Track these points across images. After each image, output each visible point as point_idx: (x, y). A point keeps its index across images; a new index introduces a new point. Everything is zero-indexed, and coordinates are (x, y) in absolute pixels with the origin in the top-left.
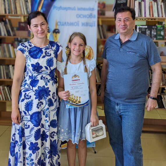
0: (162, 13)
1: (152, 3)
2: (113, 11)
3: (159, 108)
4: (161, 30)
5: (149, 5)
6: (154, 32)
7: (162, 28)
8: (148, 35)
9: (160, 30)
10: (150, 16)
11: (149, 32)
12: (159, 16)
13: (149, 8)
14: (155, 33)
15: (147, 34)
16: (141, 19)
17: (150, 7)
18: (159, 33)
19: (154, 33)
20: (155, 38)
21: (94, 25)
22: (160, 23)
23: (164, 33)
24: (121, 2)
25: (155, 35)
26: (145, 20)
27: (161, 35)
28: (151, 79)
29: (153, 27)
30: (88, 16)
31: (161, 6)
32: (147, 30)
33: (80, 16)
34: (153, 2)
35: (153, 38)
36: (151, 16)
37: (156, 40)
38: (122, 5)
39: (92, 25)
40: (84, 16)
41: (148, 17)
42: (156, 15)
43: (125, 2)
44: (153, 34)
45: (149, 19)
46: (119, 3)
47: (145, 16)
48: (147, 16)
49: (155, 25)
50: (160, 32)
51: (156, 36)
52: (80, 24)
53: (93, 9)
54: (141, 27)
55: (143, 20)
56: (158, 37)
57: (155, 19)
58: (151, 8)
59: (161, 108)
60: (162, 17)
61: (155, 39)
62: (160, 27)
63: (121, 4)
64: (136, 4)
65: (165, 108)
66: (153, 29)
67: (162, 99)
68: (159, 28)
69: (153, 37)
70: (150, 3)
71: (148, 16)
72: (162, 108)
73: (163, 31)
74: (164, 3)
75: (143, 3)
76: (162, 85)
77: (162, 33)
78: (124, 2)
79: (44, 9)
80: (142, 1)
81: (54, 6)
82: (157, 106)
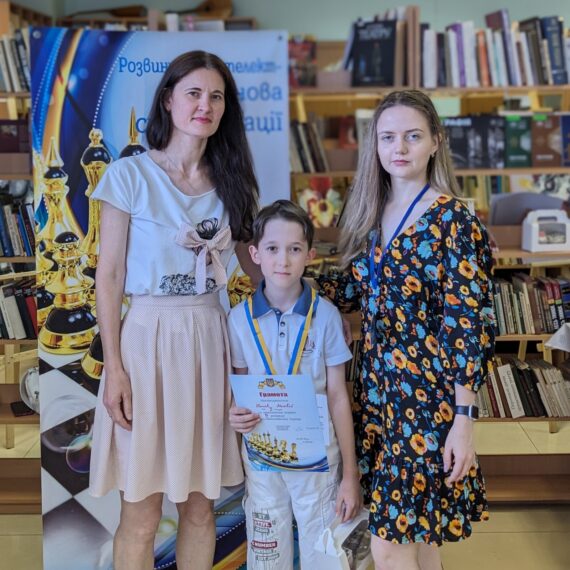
0: (523, 70)
1: (484, 34)
2: (346, 67)
3: (526, 415)
4: (522, 132)
5: (474, 44)
6: (496, 140)
8: (475, 150)
9: (519, 133)
10: (481, 84)
11: (478, 139)
12: (514, 82)
13: (474, 55)
14: (501, 145)
15: (472, 146)
17: (477, 50)
18: (513, 142)
19: (495, 143)
20: (499, 161)
21: (276, 126)
22: (513, 103)
23: (533, 144)
24: (372, 34)
25: (500, 151)
26: (459, 96)
27: (519, 151)
29: (493, 122)
30: (253, 94)
31: (519, 45)
32: (471, 133)
34: (489, 32)
35: (493, 160)
36: (486, 82)
37: (506, 167)
38: (377, 45)
39: (269, 126)
41: (472, 86)
42: (500, 78)
43: (388, 34)
44: (494, 149)
46: (366, 38)
47: (463, 85)
48: (469, 84)
50: (519, 139)
51: (502, 155)
53: (270, 66)
54: (448, 122)
56: (513, 158)
58: (481, 52)
59: (534, 416)
60: (525, 84)
61: (500, 165)
62: (517, 122)
63: (372, 42)
64: (425, 40)
65: (547, 416)
66: (493, 128)
67: (537, 381)
68: (513, 125)
69: (494, 157)
70: (477, 36)
71: (472, 82)
72: (538, 416)
73: (528, 133)
74: (530, 34)
75: (452, 36)
76: (534, 332)
77: (526, 143)
78: (384, 35)
79: (83, 72)
80: (447, 29)
81: (121, 59)
82: (520, 409)
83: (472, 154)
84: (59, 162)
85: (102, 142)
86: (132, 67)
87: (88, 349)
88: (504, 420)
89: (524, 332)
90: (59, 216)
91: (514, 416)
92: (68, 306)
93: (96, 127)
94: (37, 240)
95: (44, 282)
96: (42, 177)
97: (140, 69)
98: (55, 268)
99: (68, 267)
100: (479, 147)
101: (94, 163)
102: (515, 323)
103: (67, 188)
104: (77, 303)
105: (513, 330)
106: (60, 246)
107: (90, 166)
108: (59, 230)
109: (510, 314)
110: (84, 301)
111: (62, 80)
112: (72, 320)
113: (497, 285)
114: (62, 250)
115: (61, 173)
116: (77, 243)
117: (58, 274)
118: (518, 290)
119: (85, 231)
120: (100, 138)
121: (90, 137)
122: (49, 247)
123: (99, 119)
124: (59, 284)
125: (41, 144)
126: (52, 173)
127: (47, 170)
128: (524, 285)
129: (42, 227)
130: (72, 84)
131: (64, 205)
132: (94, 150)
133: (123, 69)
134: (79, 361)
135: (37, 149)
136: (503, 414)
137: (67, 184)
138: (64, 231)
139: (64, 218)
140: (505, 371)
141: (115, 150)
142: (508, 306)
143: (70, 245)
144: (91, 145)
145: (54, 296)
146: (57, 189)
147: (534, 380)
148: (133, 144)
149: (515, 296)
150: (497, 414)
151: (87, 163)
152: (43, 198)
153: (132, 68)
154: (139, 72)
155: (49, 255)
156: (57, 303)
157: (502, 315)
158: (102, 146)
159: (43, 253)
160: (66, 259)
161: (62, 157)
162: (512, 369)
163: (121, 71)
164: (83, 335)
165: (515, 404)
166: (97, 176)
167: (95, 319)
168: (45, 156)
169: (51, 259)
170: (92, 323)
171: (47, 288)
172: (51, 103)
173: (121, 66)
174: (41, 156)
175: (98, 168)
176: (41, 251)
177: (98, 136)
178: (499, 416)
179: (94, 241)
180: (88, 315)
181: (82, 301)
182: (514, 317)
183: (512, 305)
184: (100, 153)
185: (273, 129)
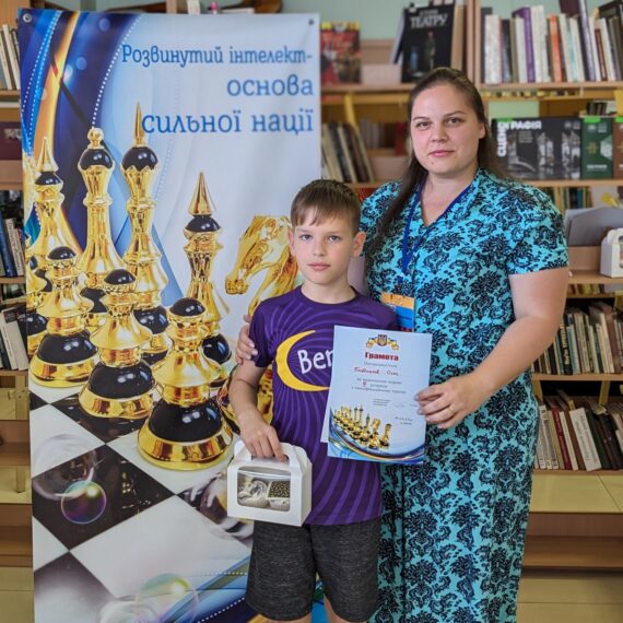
0: (602, 63)
1: (557, 20)
2: (396, 61)
3: (603, 468)
4: (603, 136)
5: (545, 33)
6: (571, 146)
7: (603, 129)
8: (546, 158)
9: (598, 138)
10: (553, 80)
11: (550, 145)
12: (592, 77)
13: (544, 45)
14: (576, 152)
15: (543, 153)
16: (518, 94)
17: (548, 39)
18: (591, 148)
19: (570, 149)
20: (575, 172)
21: (306, 126)
22: (596, 107)
23: (615, 150)
24: (426, 21)
25: (575, 157)
26: (534, 98)
27: (599, 159)
28: (568, 348)
29: (568, 125)
30: (278, 87)
31: (598, 32)
32: (542, 138)
33: (242, 88)
34: (562, 17)
35: (568, 170)
36: (558, 77)
37: (582, 178)
38: (431, 34)
39: (298, 127)
40: (263, 88)
41: (542, 83)
42: (575, 74)
43: (443, 21)
44: (569, 156)
45: (548, 90)
46: (418, 26)
47: (532, 79)
48: (538, 79)
49: (575, 117)
50: (599, 145)
51: (578, 163)
52: (246, 124)
53: (299, 56)
54: (515, 125)
55: (527, 97)
56: (590, 167)
57: (573, 91)
58: (554, 42)
60: (605, 79)
61: (576, 175)
62: (597, 124)
63: (426, 30)
64: (488, 27)
66: (568, 133)
67: (617, 428)
68: (592, 128)
69: (569, 165)
70: (548, 21)
71: (542, 77)
72: (617, 469)
73: (610, 138)
74: (611, 20)
75: (519, 23)
76: (613, 371)
77: (606, 150)
78: (439, 22)
79: (81, 62)
80: (514, 15)
81: (124, 46)
82: (595, 461)
83: (543, 162)
84: (52, 166)
85: (102, 143)
86: (137, 56)
87: (86, 382)
88: (576, 473)
89: (602, 371)
90: (54, 228)
91: (589, 469)
92: (63, 332)
93: (96, 126)
94: (28, 256)
95: (36, 304)
96: (33, 182)
97: (146, 58)
98: (48, 288)
99: (63, 287)
100: (550, 154)
101: (93, 167)
102: (591, 360)
103: (63, 196)
104: (74, 329)
105: (588, 369)
106: (55, 263)
107: (89, 170)
108: (53, 245)
109: (585, 350)
110: (82, 327)
111: (56, 72)
112: (68, 348)
113: (570, 316)
114: (56, 268)
115: (55, 179)
116: (74, 260)
117: (51, 296)
118: (594, 321)
119: (83, 245)
120: (100, 139)
121: (89, 137)
122: (41, 264)
123: (98, 117)
124: (54, 306)
125: (32, 145)
126: (44, 178)
127: (38, 175)
128: (602, 316)
129: (33, 241)
130: (68, 75)
131: (59, 216)
132: (93, 152)
133: (127, 58)
134: (76, 395)
135: (27, 151)
136: (575, 466)
137: (62, 191)
138: (59, 245)
139: (59, 231)
140: (578, 416)
141: (118, 153)
142: (583, 340)
143: (66, 262)
144: (90, 147)
145: (47, 320)
146: (51, 197)
147: (613, 427)
148: (139, 146)
149: (591, 329)
150: (568, 466)
151: (85, 167)
152: (34, 208)
153: (137, 58)
154: (146, 62)
155: (42, 274)
156: (51, 329)
157: (575, 351)
158: (102, 147)
159: (34, 271)
160: (62, 278)
161: (56, 159)
162: (587, 414)
163: (125, 61)
164: (81, 366)
165: (590, 455)
166: (97, 183)
167: (94, 347)
168: (37, 159)
169: (44, 277)
170: (91, 352)
171: (39, 312)
172: (44, 97)
173: (125, 54)
174: (32, 159)
175: (98, 173)
176: (32, 268)
177: (98, 136)
178: (571, 468)
179: (93, 257)
180: (87, 342)
181: (80, 326)
182: (590, 353)
183: (588, 339)
184: (100, 156)
185: (302, 129)
